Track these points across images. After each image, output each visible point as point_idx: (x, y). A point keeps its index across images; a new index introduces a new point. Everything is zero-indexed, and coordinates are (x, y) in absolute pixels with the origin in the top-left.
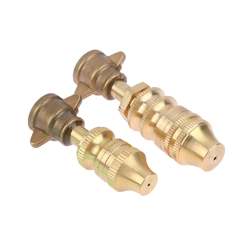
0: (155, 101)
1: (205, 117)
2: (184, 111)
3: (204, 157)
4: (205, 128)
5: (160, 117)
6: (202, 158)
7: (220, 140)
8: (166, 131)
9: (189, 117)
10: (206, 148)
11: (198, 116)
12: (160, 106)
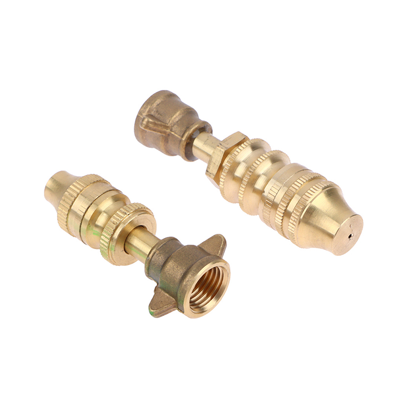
0: (258, 160)
1: (331, 177)
2: (301, 170)
3: (334, 234)
4: (332, 192)
5: (267, 182)
6: (331, 236)
7: (356, 210)
8: (277, 200)
9: (308, 180)
10: (337, 221)
11: (321, 176)
12: (265, 166)
